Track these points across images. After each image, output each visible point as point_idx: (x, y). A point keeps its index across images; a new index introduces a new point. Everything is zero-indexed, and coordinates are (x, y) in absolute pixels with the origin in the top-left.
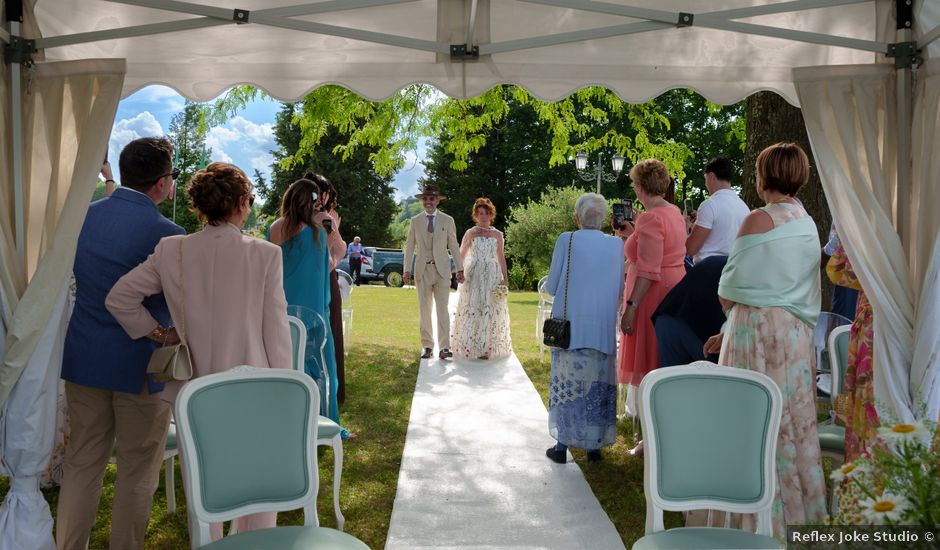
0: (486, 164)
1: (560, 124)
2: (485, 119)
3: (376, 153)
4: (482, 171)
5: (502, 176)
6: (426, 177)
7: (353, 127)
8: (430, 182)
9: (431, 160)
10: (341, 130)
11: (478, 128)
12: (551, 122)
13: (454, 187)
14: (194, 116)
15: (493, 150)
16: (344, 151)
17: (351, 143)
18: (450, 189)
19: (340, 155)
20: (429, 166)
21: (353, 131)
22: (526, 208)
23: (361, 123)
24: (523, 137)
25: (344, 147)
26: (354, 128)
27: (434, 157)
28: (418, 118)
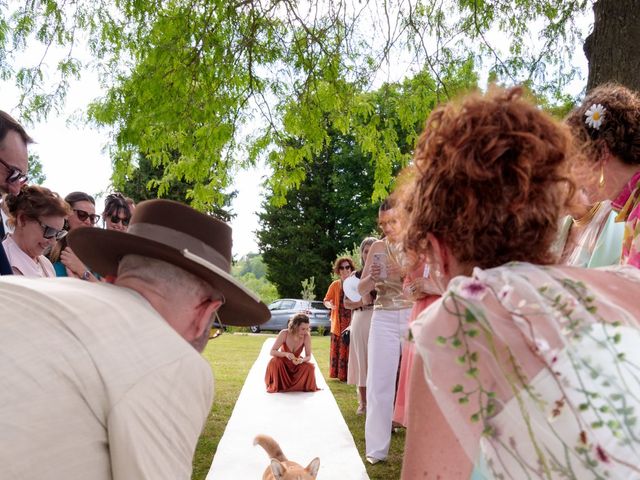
0: (317, 214)
1: (383, 155)
2: (306, 151)
3: (193, 188)
4: (313, 221)
5: (332, 226)
6: (260, 229)
7: (166, 159)
8: (263, 233)
9: (265, 212)
10: (154, 164)
11: (297, 162)
12: (374, 155)
13: (287, 238)
14: (33, 167)
15: (323, 200)
16: (158, 186)
17: (165, 178)
18: (282, 239)
19: (155, 190)
20: (262, 217)
21: (167, 164)
22: (352, 254)
23: (175, 155)
24: (352, 187)
25: (159, 182)
26: (168, 161)
27: (267, 207)
28: (236, 150)
